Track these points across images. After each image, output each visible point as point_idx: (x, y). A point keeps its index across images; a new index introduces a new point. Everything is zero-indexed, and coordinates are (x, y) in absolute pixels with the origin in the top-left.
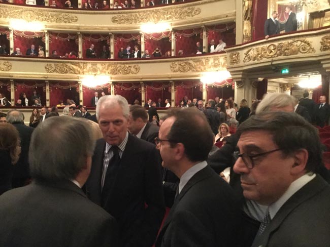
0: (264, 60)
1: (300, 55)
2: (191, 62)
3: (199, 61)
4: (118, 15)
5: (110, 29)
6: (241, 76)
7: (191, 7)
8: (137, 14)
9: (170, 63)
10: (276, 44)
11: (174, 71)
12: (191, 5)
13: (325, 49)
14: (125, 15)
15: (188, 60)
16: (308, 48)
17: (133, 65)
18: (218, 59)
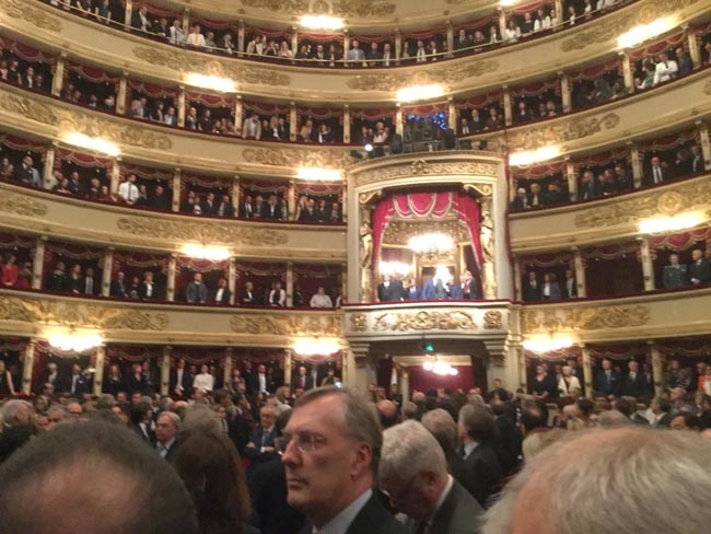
0: (411, 331)
1: (459, 330)
2: (271, 318)
3: (284, 317)
4: (133, 217)
5: (112, 240)
6: (366, 350)
7: (271, 230)
8: (171, 222)
9: (230, 316)
10: (429, 311)
11: (238, 331)
12: (273, 228)
13: (490, 327)
14: (146, 219)
15: (264, 314)
16: (470, 323)
17: (156, 313)
18: (317, 319)
